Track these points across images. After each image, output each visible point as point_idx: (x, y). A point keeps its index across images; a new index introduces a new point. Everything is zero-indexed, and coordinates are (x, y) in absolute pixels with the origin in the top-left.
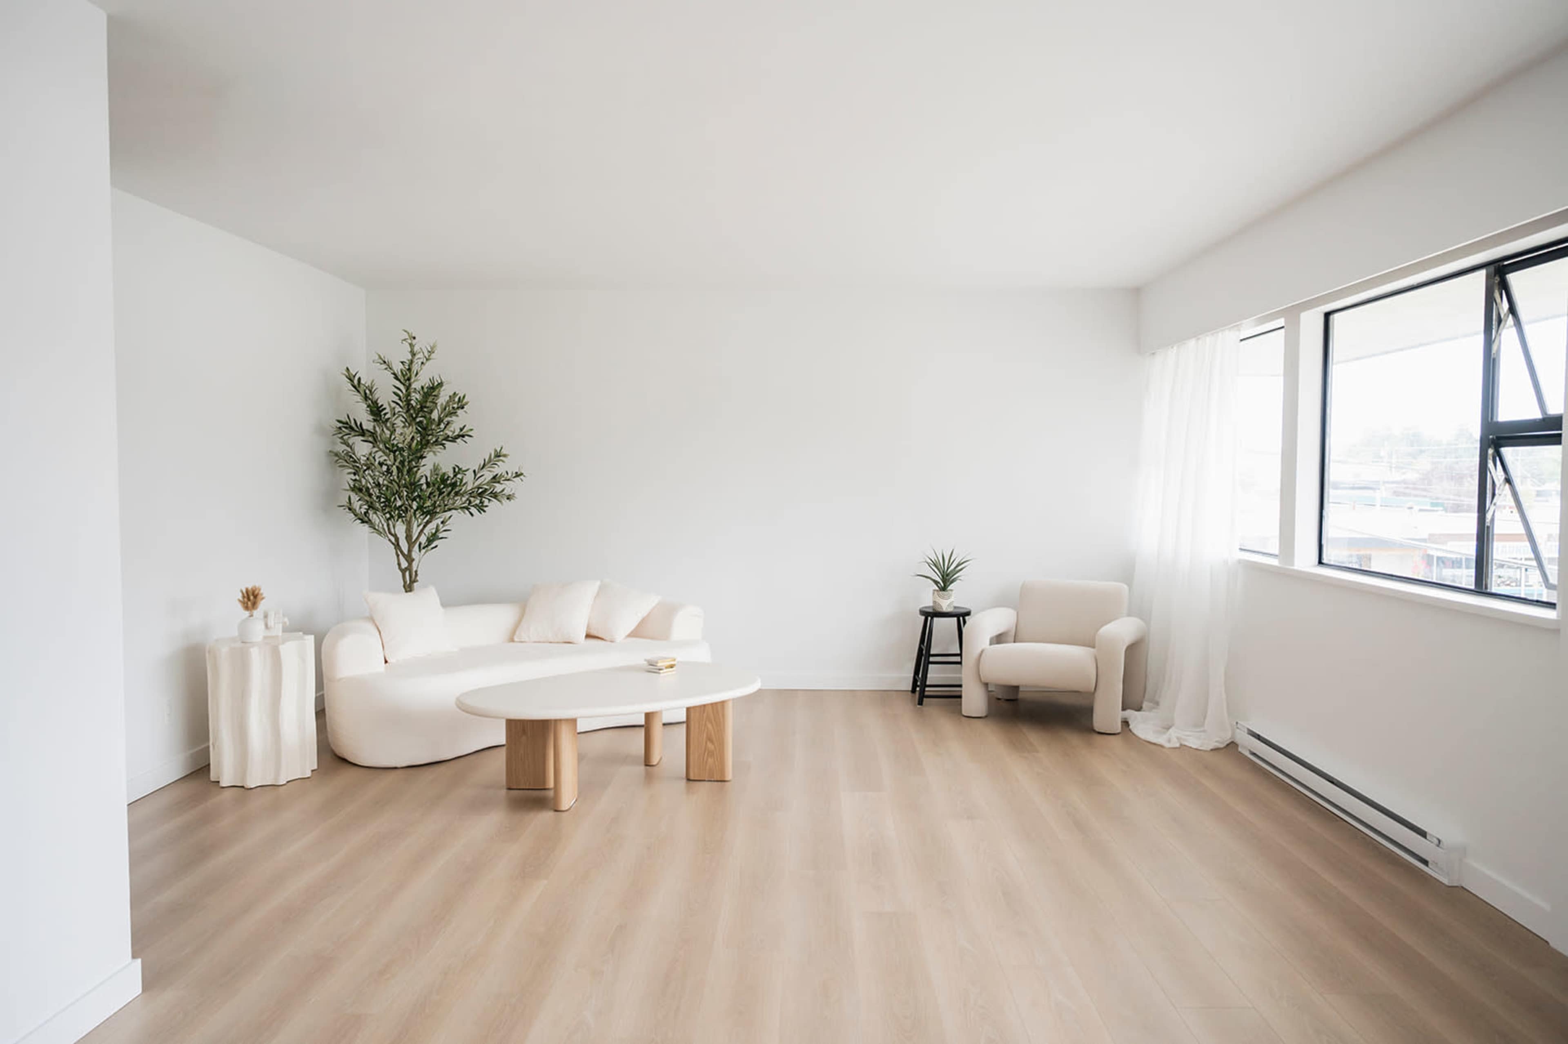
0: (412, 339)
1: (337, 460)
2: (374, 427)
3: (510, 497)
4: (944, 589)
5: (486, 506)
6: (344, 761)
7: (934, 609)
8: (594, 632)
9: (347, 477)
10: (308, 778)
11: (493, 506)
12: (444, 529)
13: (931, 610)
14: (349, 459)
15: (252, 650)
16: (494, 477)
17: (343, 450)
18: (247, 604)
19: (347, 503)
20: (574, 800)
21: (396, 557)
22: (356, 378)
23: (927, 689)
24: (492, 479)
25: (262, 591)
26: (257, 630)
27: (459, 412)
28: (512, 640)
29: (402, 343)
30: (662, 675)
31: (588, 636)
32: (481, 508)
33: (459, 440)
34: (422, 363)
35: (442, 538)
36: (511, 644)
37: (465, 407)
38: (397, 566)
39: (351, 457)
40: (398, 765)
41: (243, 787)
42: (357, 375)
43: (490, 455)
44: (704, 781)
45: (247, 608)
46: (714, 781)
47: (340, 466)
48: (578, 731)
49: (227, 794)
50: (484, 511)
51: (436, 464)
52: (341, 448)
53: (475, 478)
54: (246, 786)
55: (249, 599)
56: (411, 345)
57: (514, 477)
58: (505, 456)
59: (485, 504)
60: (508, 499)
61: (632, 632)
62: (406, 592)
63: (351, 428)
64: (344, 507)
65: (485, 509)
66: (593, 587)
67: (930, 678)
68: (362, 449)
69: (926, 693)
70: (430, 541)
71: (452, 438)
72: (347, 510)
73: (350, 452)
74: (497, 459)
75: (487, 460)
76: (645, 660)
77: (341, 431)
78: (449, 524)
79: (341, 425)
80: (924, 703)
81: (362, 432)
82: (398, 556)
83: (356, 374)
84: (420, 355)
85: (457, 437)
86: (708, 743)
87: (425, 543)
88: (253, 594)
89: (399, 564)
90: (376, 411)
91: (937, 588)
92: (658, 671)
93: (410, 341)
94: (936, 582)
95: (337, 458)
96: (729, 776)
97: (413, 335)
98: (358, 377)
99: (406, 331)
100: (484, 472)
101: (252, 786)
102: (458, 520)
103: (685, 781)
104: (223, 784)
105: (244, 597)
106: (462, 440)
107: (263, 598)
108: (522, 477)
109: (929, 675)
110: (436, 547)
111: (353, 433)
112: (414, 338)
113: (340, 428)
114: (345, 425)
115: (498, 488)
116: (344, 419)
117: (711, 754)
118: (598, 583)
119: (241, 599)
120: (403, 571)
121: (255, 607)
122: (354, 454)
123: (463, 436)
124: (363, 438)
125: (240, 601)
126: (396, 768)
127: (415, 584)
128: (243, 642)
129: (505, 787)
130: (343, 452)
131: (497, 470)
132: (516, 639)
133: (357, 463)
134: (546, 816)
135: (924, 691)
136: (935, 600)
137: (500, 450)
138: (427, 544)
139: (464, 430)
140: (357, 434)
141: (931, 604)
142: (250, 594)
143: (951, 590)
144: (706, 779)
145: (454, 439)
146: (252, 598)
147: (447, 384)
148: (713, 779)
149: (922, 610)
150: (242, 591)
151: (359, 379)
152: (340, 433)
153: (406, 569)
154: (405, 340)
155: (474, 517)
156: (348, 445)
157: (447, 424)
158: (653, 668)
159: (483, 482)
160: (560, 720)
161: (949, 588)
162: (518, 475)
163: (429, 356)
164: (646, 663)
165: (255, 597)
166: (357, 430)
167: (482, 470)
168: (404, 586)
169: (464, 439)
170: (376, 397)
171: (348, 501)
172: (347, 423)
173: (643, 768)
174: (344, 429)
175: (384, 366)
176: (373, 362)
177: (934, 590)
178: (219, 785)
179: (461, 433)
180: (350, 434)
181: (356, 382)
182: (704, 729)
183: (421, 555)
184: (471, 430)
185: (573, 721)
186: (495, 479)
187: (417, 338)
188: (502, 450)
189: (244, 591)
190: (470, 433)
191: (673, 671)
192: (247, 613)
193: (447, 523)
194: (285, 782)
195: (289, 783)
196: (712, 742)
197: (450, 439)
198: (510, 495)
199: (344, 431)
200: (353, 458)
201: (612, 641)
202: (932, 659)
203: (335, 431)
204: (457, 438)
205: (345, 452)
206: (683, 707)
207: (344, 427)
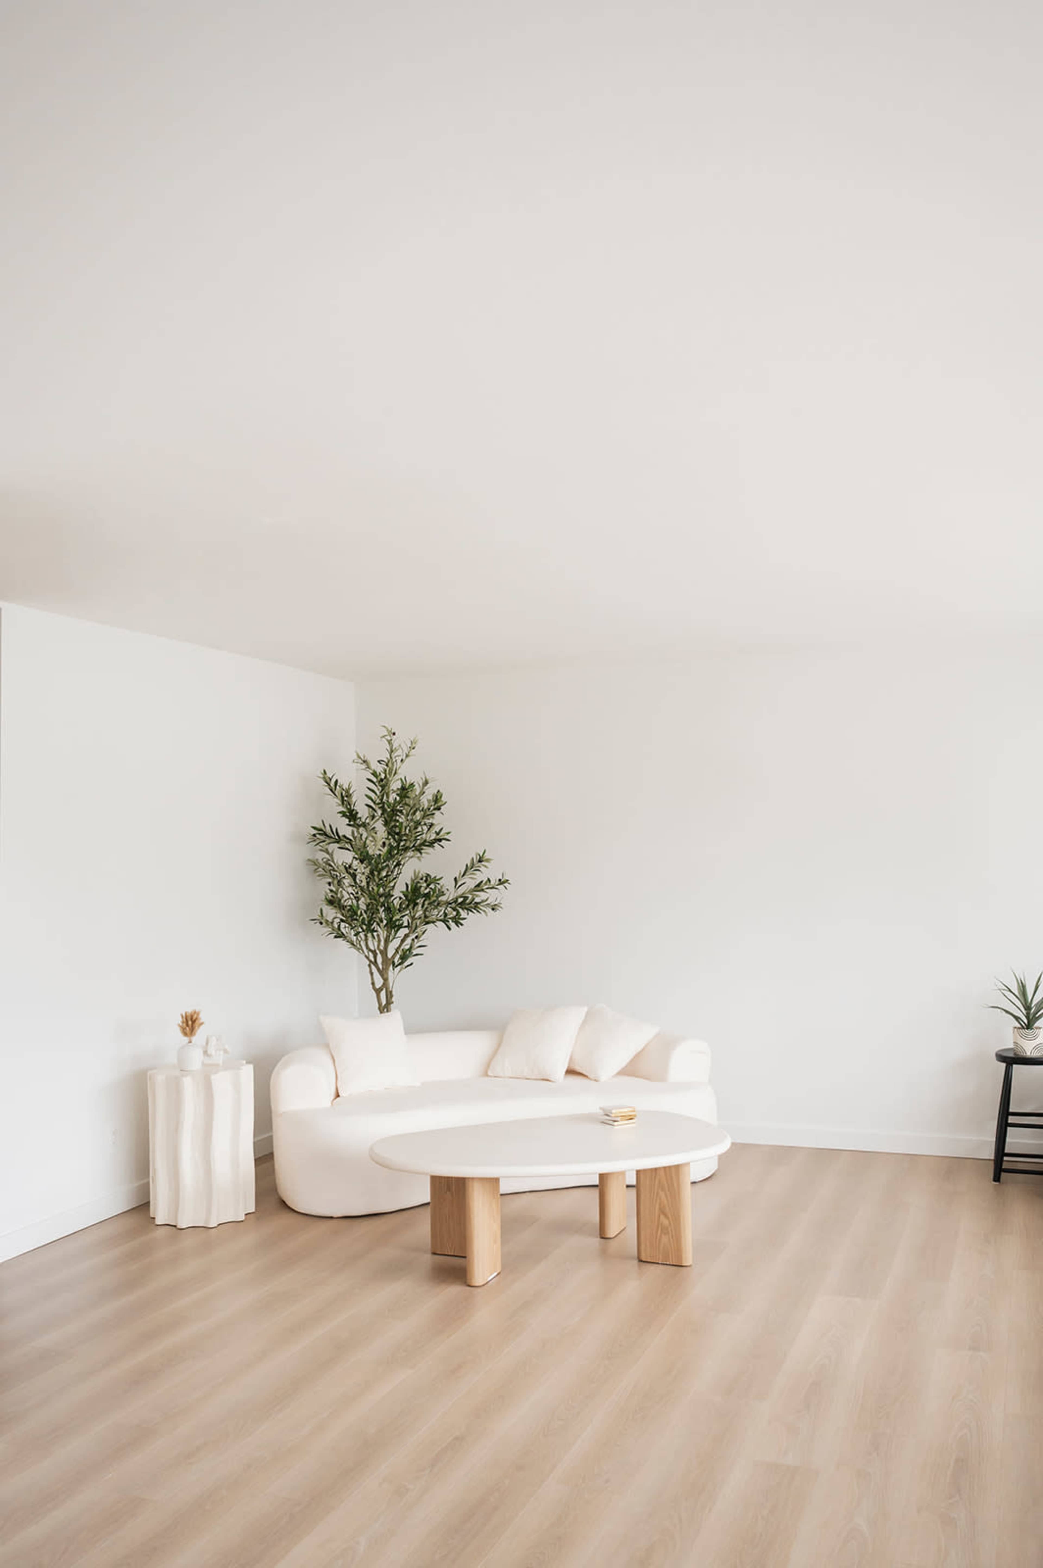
0: (392, 735)
1: (316, 869)
2: (353, 833)
3: (494, 907)
4: (1029, 1026)
5: (464, 919)
6: (284, 1205)
7: (1015, 1054)
8: (578, 1068)
9: (323, 888)
10: (242, 1221)
11: (470, 918)
12: (419, 944)
13: (1011, 1055)
14: (327, 870)
15: (184, 1079)
16: (478, 885)
17: (323, 857)
18: (185, 1028)
19: (319, 916)
20: (495, 1274)
21: (369, 975)
22: (333, 781)
23: (1005, 1158)
24: (476, 887)
25: (201, 1015)
26: (195, 1059)
27: (437, 813)
28: (486, 1074)
29: (381, 740)
30: (616, 1127)
31: (570, 1072)
32: (457, 921)
33: (436, 845)
34: (402, 760)
35: (416, 955)
36: (486, 1079)
37: (442, 807)
38: (371, 986)
39: (330, 865)
40: (335, 1215)
41: (175, 1226)
42: (334, 777)
43: (473, 859)
44: (658, 1263)
45: (185, 1034)
46: (669, 1265)
47: (319, 876)
49: (161, 1232)
50: (462, 925)
51: (417, 871)
52: (321, 856)
53: (455, 886)
54: (179, 1227)
55: (187, 1025)
56: (390, 742)
57: (498, 885)
58: (488, 860)
59: (461, 917)
60: (493, 909)
61: (623, 1069)
62: (381, 1013)
63: (325, 834)
64: (315, 921)
65: (461, 921)
66: (578, 1015)
67: (1008, 1143)
68: (344, 857)
69: (1005, 1166)
70: (404, 958)
71: (429, 842)
72: (318, 924)
73: (329, 860)
74: (479, 864)
75: (469, 865)
76: (601, 1108)
77: (315, 838)
78: (423, 940)
79: (315, 832)
80: (1002, 1179)
81: (339, 839)
82: (372, 974)
83: (332, 777)
84: (399, 752)
85: (434, 841)
86: (662, 1217)
87: (398, 961)
88: (191, 1019)
89: (373, 984)
90: (351, 816)
91: (1019, 1026)
92: (611, 1122)
93: (389, 738)
94: (1017, 1018)
95: (316, 867)
96: (688, 1260)
97: (393, 731)
98: (335, 780)
99: (385, 727)
100: (466, 879)
101: (184, 1227)
102: (435, 933)
103: (636, 1262)
104: (158, 1222)
105: (183, 1022)
106: (440, 845)
107: (202, 1024)
108: (506, 885)
109: (1008, 1140)
110: (411, 964)
111: (328, 841)
112: (394, 734)
113: (314, 835)
114: (320, 832)
115: (480, 897)
116: (319, 825)
117: (665, 1231)
118: (585, 1009)
119: (181, 1024)
120: (378, 991)
121: (193, 1033)
122: (333, 861)
123: (440, 840)
124: (338, 845)
125: (179, 1025)
126: (332, 1218)
127: (392, 1005)
128: (181, 1070)
129: (430, 1252)
130: (322, 860)
131: (480, 877)
132: (490, 1073)
133: (336, 871)
135: (1002, 1161)
136: (1015, 1041)
137: (483, 855)
138: (400, 961)
139: (442, 833)
140: (333, 840)
141: (1012, 1046)
142: (189, 1019)
143: (1037, 1028)
144: (660, 1262)
145: (431, 844)
146: (190, 1023)
147: (432, 781)
148: (668, 1263)
149: (1000, 1053)
150: (182, 1017)
151: (336, 781)
152: (314, 841)
153: (381, 989)
154: (384, 737)
155: (451, 931)
156: (328, 853)
157: (431, 826)
158: (608, 1119)
159: (466, 890)
160: (473, 1179)
161: (1036, 1025)
162: (501, 882)
163: (409, 752)
164: (601, 1112)
165: (194, 1022)
166: (332, 835)
167: (463, 878)
168: (379, 1008)
169: (440, 843)
170: (354, 799)
171: (320, 914)
172: (321, 830)
173: (598, 1239)
174: (318, 836)
175: (364, 766)
176: (353, 761)
177: (1015, 1028)
178: (154, 1222)
179: (438, 837)
180: (324, 841)
181: (332, 784)
182: (656, 1200)
183: (396, 973)
184: (448, 833)
185: (494, 1182)
186: (479, 887)
187: (397, 734)
188: (486, 854)
189: (184, 1015)
190: (446, 837)
191: (634, 1123)
192: (186, 1039)
193: (421, 939)
194: (216, 1225)
195: (220, 1226)
196: (666, 1216)
197: (427, 844)
198: (495, 905)
199: (318, 838)
200: (331, 866)
201: (596, 1080)
202: (1011, 1119)
203: (310, 839)
204: (434, 843)
205: (325, 860)
206: (633, 1170)
207: (320, 834)
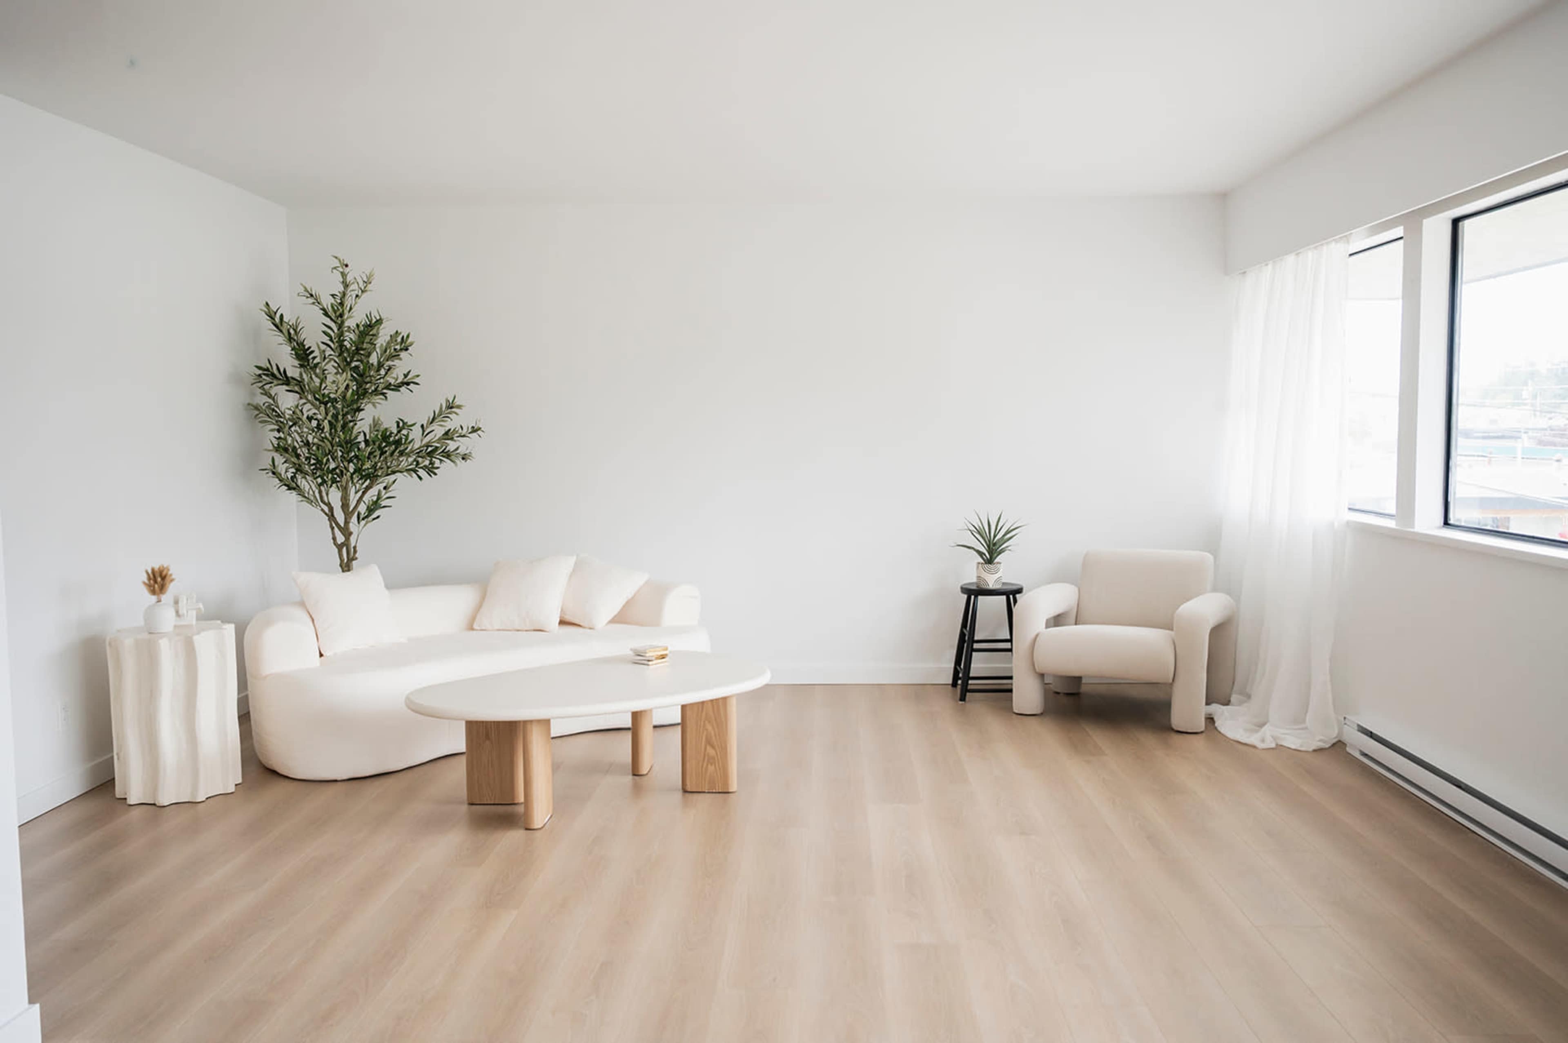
0: (344, 267)
1: (258, 415)
2: (301, 374)
3: (464, 456)
4: (990, 561)
5: (438, 468)
6: (274, 773)
7: (978, 587)
8: (568, 618)
9: (269, 435)
10: (232, 793)
11: (445, 467)
12: (387, 495)
13: (974, 587)
14: (272, 413)
15: (160, 641)
16: (447, 433)
17: (264, 401)
18: (154, 587)
19: (271, 466)
20: (549, 816)
21: (330, 530)
22: (278, 315)
23: (970, 682)
24: (443, 435)
25: (170, 572)
26: (167, 618)
27: (403, 354)
28: (472, 629)
29: (332, 272)
30: (651, 667)
31: (562, 622)
32: (431, 470)
33: (403, 389)
34: (357, 296)
35: (384, 507)
36: (471, 632)
37: (410, 348)
38: (332, 541)
39: (273, 410)
40: (339, 779)
41: (154, 804)
42: (279, 311)
43: (441, 405)
44: (704, 792)
45: (153, 592)
46: (715, 793)
47: (261, 422)
48: (553, 735)
49: (136, 813)
50: (435, 474)
51: (376, 418)
52: (262, 400)
53: (423, 434)
54: (158, 804)
55: (156, 582)
56: (343, 274)
57: (470, 433)
58: (459, 407)
59: (436, 465)
60: (463, 459)
61: (615, 616)
62: (343, 571)
63: (273, 375)
64: (267, 471)
65: (436, 471)
66: (567, 564)
67: (973, 668)
68: (287, 400)
69: (969, 687)
70: (370, 510)
71: (394, 386)
72: (270, 474)
73: (272, 405)
74: (449, 410)
75: (437, 413)
76: (631, 650)
77: (261, 379)
78: (393, 490)
79: (260, 372)
80: (967, 699)
81: (287, 380)
82: (332, 528)
83: (277, 310)
84: (354, 287)
85: (401, 385)
86: (708, 748)
87: (365, 514)
88: (161, 575)
89: (334, 539)
90: (303, 354)
91: (982, 561)
92: (646, 662)
93: (341, 270)
94: (981, 554)
95: (257, 412)
96: (733, 787)
97: (345, 263)
98: (280, 314)
99: (336, 258)
100: (434, 426)
101: (166, 804)
102: (403, 483)
103: (679, 795)
104: (132, 800)
105: (149, 579)
106: (408, 389)
107: (172, 580)
108: (479, 432)
109: (972, 665)
110: (378, 517)
111: (275, 382)
112: (347, 266)
113: (260, 376)
114: (265, 372)
115: (451, 446)
116: (265, 364)
117: (711, 760)
118: (572, 560)
119: (147, 581)
120: (340, 547)
121: (163, 592)
122: (278, 407)
123: (408, 384)
124: (287, 388)
125: (144, 583)
126: (336, 781)
127: (354, 562)
128: (150, 633)
129: (466, 802)
130: (264, 404)
131: (449, 425)
132: (475, 626)
133: (281, 417)
134: (514, 837)
135: (967, 684)
136: (979, 575)
137: (453, 401)
138: (366, 514)
139: (409, 377)
140: (280, 382)
141: (974, 580)
142: (157, 575)
143: (998, 563)
144: (706, 791)
145: (397, 388)
146: (159, 579)
147: (387, 321)
148: (714, 791)
149: (964, 587)
150: (147, 573)
151: (282, 316)
152: (260, 382)
153: (343, 544)
154: (335, 268)
155: (423, 481)
156: (270, 396)
157: (389, 370)
158: (640, 659)
159: (432, 439)
160: (531, 721)
161: (996, 561)
162: (474, 430)
163: (365, 287)
164: (631, 653)
165: (163, 578)
166: (281, 378)
167: (432, 425)
168: (341, 566)
169: (408, 387)
170: (303, 337)
171: (271, 463)
172: (267, 370)
173: (630, 777)
174: (264, 377)
175: (311, 300)
176: (298, 295)
177: (979, 563)
178: (126, 802)
179: (405, 380)
180: (271, 383)
181: (277, 320)
182: (703, 733)
183: (361, 528)
184: (418, 376)
185: (546, 723)
186: (448, 435)
187: (349, 266)
188: (455, 401)
189: (150, 571)
190: (416, 380)
191: (665, 662)
192: (154, 598)
193: (390, 489)
194: (204, 799)
195: (209, 799)
196: (713, 747)
197: (392, 387)
198: (465, 454)
199: (264, 379)
200: (276, 412)
201: (590, 628)
202: (976, 646)
203: (254, 379)
204: (400, 387)
205: (267, 404)
206: (677, 705)
207: (264, 374)
